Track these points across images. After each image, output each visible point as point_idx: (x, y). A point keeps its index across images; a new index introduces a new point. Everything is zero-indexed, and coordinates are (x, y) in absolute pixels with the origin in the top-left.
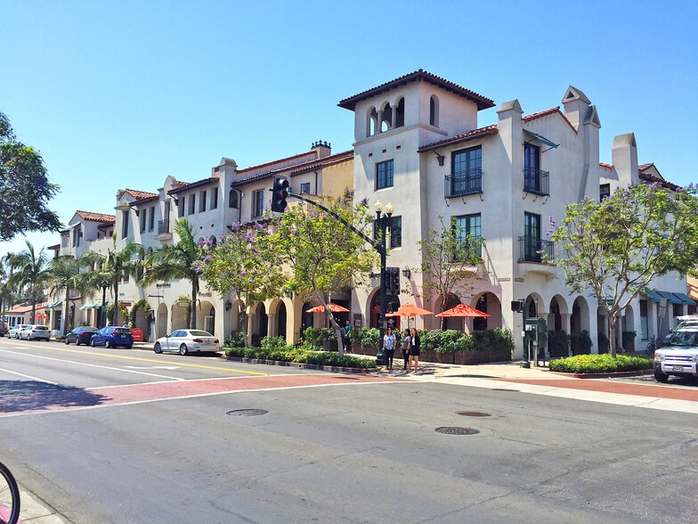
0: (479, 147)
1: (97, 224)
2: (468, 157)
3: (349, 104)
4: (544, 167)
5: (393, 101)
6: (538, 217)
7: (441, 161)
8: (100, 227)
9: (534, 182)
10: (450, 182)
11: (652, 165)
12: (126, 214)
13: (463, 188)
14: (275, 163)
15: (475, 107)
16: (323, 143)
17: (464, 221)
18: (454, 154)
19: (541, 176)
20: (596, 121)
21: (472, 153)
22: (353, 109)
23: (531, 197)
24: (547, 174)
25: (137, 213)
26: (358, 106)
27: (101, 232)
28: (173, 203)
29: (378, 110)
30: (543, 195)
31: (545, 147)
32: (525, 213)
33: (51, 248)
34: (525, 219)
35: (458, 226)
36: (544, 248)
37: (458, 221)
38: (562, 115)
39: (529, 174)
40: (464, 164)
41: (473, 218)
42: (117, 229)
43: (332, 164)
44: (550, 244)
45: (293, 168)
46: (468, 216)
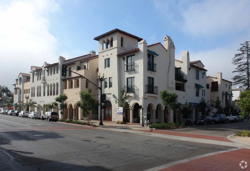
0: (134, 55)
2: (131, 58)
3: (97, 39)
4: (155, 62)
5: (109, 38)
6: (153, 79)
7: (124, 59)
8: (27, 78)
9: (151, 66)
10: (126, 66)
11: (200, 61)
12: (33, 74)
13: (130, 68)
14: (81, 57)
15: (137, 41)
16: (93, 51)
17: (130, 79)
18: (127, 57)
19: (154, 65)
20: (173, 46)
22: (98, 41)
23: (150, 72)
24: (155, 65)
25: (36, 74)
26: (100, 39)
27: (28, 80)
28: (46, 71)
29: (105, 41)
30: (155, 71)
31: (155, 56)
32: (148, 77)
33: (13, 85)
34: (148, 79)
35: (129, 81)
36: (155, 89)
37: (129, 79)
38: (161, 45)
39: (150, 64)
40: (130, 60)
41: (133, 79)
42: (31, 79)
43: (92, 59)
44: (157, 87)
45: (81, 60)
46: (131, 78)
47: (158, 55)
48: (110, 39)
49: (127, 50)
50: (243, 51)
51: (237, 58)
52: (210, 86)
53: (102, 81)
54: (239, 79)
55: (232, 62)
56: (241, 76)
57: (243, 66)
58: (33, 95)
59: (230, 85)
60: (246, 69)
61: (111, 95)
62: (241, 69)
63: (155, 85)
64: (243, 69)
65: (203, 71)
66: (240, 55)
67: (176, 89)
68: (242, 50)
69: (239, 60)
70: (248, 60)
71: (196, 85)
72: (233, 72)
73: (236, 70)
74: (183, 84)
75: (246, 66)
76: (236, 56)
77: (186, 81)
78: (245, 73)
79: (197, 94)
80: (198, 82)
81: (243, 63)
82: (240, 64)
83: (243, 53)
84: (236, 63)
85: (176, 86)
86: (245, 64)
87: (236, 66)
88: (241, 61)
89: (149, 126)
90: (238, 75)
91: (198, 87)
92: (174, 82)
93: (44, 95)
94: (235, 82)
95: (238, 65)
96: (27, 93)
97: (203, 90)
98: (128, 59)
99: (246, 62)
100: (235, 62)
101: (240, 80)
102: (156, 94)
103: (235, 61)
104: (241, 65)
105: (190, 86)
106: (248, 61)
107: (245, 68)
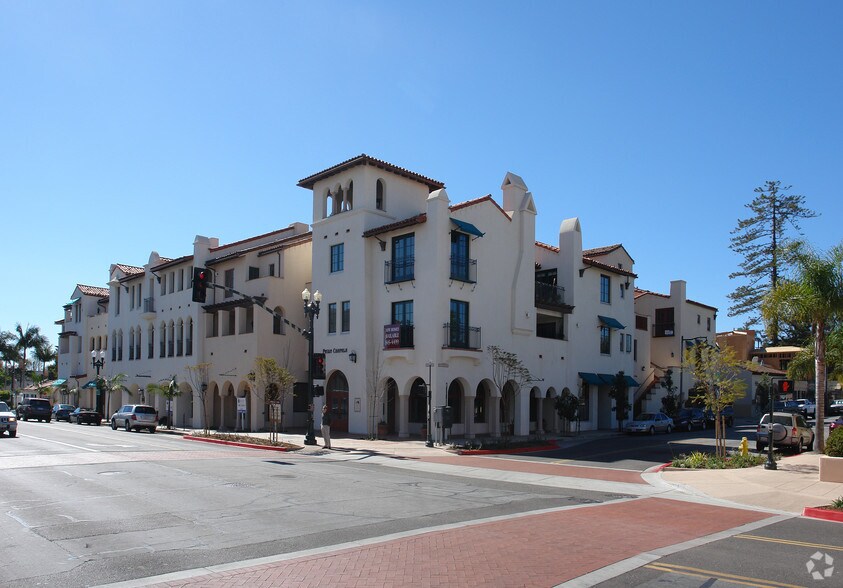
0: (412, 234)
1: (98, 299)
2: (405, 243)
3: (308, 183)
4: (473, 256)
5: (343, 182)
6: (467, 304)
7: (383, 245)
8: (99, 302)
9: (461, 268)
10: (390, 268)
11: (620, 246)
12: (118, 291)
13: (402, 274)
17: (401, 306)
18: (395, 240)
19: (470, 264)
20: (531, 208)
21: (408, 239)
22: (312, 189)
23: (457, 284)
24: (475, 262)
25: (127, 289)
26: (316, 186)
27: (101, 308)
28: (156, 281)
29: (332, 191)
30: (473, 282)
31: (473, 236)
32: (452, 300)
33: (57, 323)
34: (452, 306)
35: (397, 312)
36: (472, 334)
37: (397, 306)
38: (494, 202)
39: (458, 262)
40: (402, 250)
41: (407, 305)
42: (112, 305)
43: (295, 245)
44: (478, 330)
45: (261, 248)
46: (404, 303)
47: (481, 235)
48: (344, 186)
49: (394, 219)
50: (760, 211)
51: (743, 232)
52: (651, 321)
53: (316, 315)
54: (748, 297)
55: (731, 243)
56: (754, 287)
57: (761, 257)
58: (117, 355)
59: (712, 319)
60: (767, 266)
61: (346, 355)
62: (753, 265)
63: (472, 323)
64: (761, 265)
65: (623, 279)
66: (752, 222)
67: (538, 335)
68: (758, 207)
69: (750, 237)
70: (774, 239)
71: (601, 318)
72: (731, 277)
73: (741, 270)
74: (561, 320)
75: (770, 256)
76: (741, 226)
77: (569, 309)
78: (766, 279)
79: (605, 348)
80: (607, 312)
81: (760, 248)
82: (751, 252)
83: (762, 218)
84: (740, 247)
85: (538, 325)
86: (767, 252)
87: (742, 258)
88: (755, 242)
89: (448, 446)
90: (746, 285)
91: (607, 324)
92: (533, 312)
93: (151, 356)
94: (738, 306)
95: (747, 254)
96: (99, 349)
97: (622, 335)
98: (397, 246)
99: (769, 246)
100: (737, 244)
101: (751, 302)
102: (475, 349)
103: (738, 242)
104: (754, 255)
105: (581, 323)
106: (775, 242)
107: (765, 262)
